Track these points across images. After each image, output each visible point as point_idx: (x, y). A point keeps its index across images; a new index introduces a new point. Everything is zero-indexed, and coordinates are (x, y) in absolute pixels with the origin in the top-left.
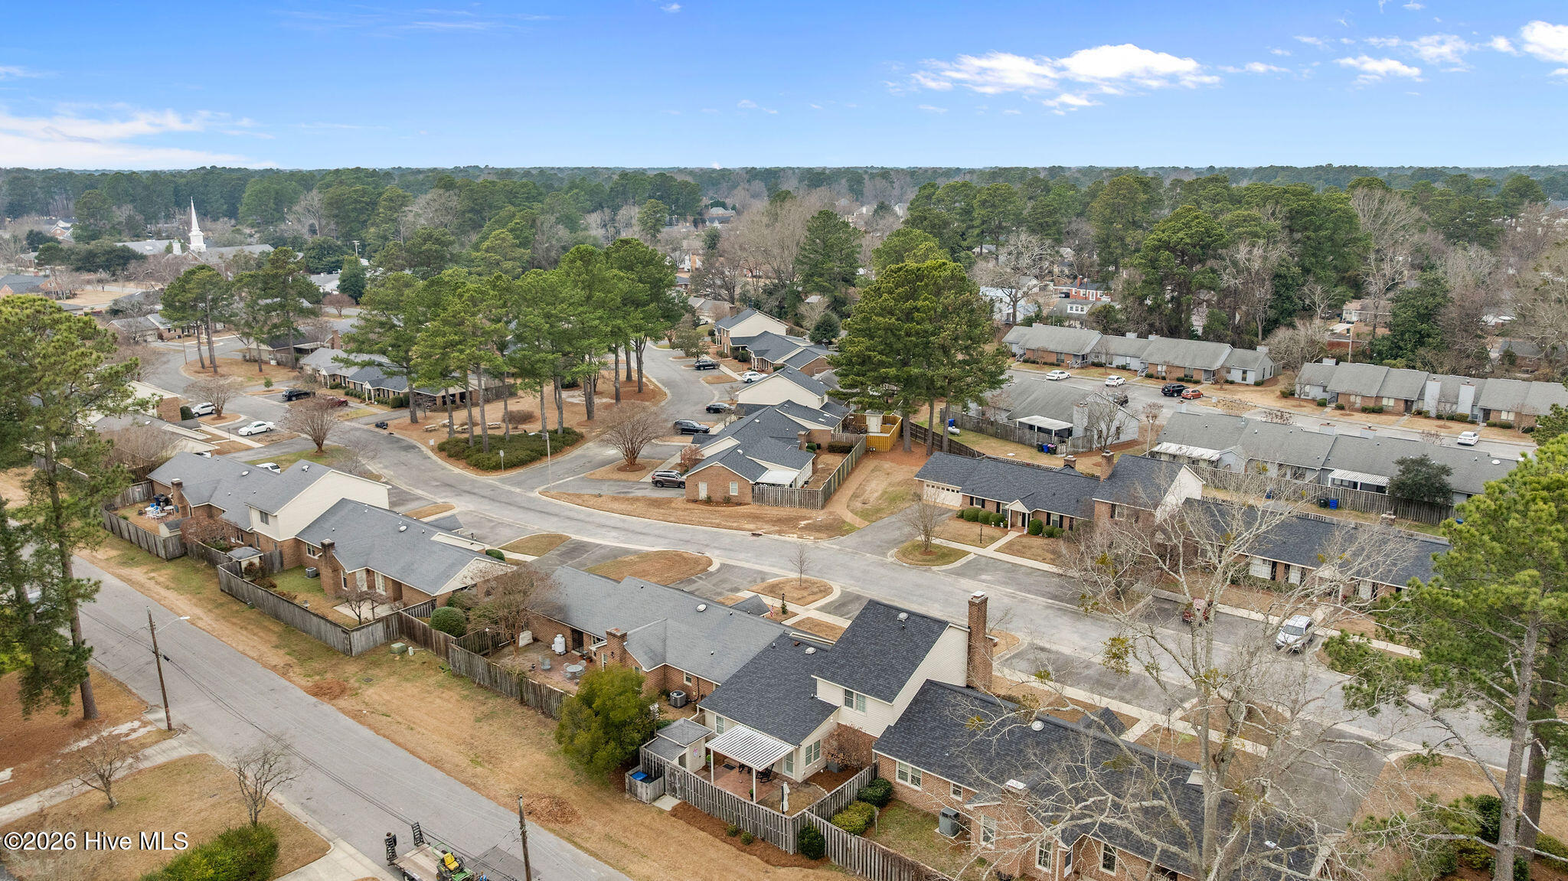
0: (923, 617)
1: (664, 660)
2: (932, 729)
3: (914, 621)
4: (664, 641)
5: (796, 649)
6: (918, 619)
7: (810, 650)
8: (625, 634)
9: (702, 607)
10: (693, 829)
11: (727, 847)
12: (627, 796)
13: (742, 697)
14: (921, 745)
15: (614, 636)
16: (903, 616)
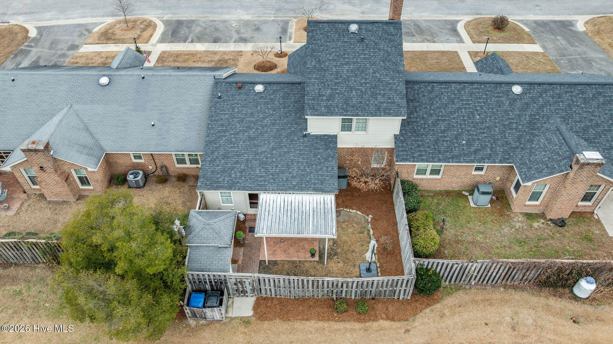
0: (373, 23)
1: (102, 149)
2: (435, 124)
3: (367, 30)
4: (87, 129)
5: (242, 91)
6: (370, 27)
7: (259, 88)
8: (48, 144)
9: (104, 80)
10: (298, 325)
11: (348, 325)
12: (192, 322)
13: (237, 163)
14: (436, 142)
15: (36, 151)
16: (354, 28)
